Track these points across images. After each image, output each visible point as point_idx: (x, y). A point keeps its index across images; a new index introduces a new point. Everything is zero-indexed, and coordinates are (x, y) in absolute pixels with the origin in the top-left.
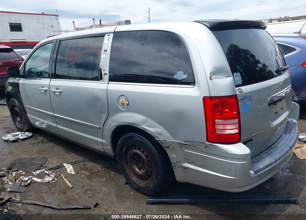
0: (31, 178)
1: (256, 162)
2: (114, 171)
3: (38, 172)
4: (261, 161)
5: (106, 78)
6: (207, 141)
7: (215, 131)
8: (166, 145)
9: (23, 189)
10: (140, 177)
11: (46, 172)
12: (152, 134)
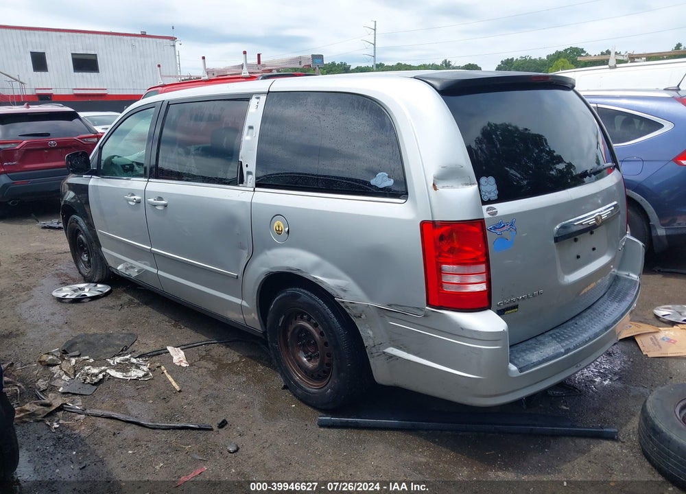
0: (105, 371)
1: (525, 350)
2: (263, 365)
3: (118, 360)
4: (537, 349)
5: (250, 180)
6: (428, 304)
7: (442, 286)
8: (354, 311)
9: (88, 390)
10: (311, 375)
11: (134, 360)
12: (330, 291)
